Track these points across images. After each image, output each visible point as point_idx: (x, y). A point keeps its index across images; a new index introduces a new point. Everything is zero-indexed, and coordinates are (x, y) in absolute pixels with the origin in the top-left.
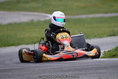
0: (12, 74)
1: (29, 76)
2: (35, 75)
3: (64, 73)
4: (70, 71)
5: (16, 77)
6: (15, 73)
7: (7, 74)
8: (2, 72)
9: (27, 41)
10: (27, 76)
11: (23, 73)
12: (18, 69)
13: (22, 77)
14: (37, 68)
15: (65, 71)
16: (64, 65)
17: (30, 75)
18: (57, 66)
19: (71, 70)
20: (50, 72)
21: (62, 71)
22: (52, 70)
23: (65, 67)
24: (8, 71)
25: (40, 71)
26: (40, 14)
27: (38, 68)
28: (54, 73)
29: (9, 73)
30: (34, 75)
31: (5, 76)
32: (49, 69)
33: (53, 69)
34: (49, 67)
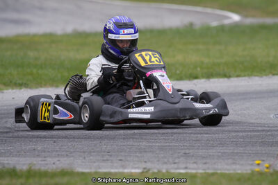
1: (187, 152)
2: (202, 149)
3: (270, 148)
5: (157, 152)
6: (154, 144)
7: (136, 144)
9: (178, 72)
10: (183, 151)
11: (171, 144)
13: (170, 152)
14: (205, 135)
15: (272, 144)
16: (269, 131)
17: (189, 149)
18: (253, 131)
20: (237, 144)
21: (263, 144)
22: (242, 140)
23: (272, 135)
24: (136, 138)
25: (212, 142)
26: (209, 10)
27: (207, 133)
28: (245, 146)
29: (140, 142)
30: (198, 149)
31: (130, 148)
32: (233, 137)
33: (243, 137)
34: (234, 134)
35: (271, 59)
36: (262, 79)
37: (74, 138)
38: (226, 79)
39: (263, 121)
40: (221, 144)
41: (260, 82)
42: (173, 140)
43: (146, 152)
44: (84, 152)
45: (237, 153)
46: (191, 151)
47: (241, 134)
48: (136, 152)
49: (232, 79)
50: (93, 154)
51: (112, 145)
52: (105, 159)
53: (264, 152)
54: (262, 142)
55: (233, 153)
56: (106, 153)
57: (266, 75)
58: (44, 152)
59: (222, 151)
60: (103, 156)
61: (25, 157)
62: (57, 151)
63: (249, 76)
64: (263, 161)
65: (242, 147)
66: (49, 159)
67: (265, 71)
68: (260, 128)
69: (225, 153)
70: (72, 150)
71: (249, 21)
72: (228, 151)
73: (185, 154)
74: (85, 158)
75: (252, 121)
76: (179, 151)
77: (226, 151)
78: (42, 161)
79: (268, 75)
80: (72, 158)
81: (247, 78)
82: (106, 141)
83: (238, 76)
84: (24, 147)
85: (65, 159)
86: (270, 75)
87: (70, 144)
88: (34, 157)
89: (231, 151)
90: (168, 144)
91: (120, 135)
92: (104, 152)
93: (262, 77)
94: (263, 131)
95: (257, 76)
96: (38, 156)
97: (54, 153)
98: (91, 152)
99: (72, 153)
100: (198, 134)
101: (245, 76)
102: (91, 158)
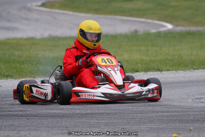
0: (96, 122)
1: (125, 127)
2: (135, 125)
3: (186, 124)
4: (196, 122)
5: (102, 127)
6: (101, 121)
7: (88, 121)
8: (79, 117)
10: (121, 127)
11: (114, 121)
12: (106, 113)
15: (188, 122)
16: (186, 111)
18: (175, 112)
19: (198, 121)
20: (161, 121)
21: (181, 121)
22: (166, 118)
23: (188, 115)
24: (88, 117)
25: (144, 120)
26: (150, 21)
27: (140, 113)
28: (168, 123)
29: (91, 119)
30: (132, 125)
31: (83, 124)
32: (160, 116)
33: (167, 116)
34: (160, 114)
35: (193, 58)
36: (185, 72)
37: (42, 116)
38: (159, 72)
39: (183, 104)
40: (150, 121)
41: (184, 75)
42: (115, 118)
43: (94, 127)
44: (49, 127)
45: (161, 128)
46: (127, 126)
47: (165, 114)
48: (87, 127)
49: (163, 72)
50: (55, 128)
51: (70, 122)
52: (64, 132)
53: (181, 127)
54: (180, 120)
55: (158, 128)
56: (65, 128)
57: (188, 70)
58: (20, 127)
59: (150, 127)
60: (62, 130)
61: (5, 131)
62: (29, 126)
63: (176, 70)
64: (180, 134)
65: (165, 124)
66: (22, 132)
67: (188, 66)
68: (180, 110)
69: (152, 128)
70: (40, 126)
71: (179, 29)
72: (155, 127)
73: (123, 128)
74: (48, 132)
75: (175, 104)
76: (119, 126)
77: (153, 127)
78: (16, 134)
79: (190, 69)
80: (39, 132)
81: (174, 72)
82: (66, 119)
83: (168, 70)
84: (4, 123)
85: (34, 132)
86: (192, 70)
87: (39, 121)
88: (11, 131)
89: (157, 127)
90: (111, 121)
91: (77, 114)
92: (63, 127)
93: (185, 71)
94: (182, 112)
95: (182, 70)
96: (14, 130)
97: (27, 127)
98: (53, 127)
99: (39, 128)
100: (134, 113)
101: (173, 70)
102: (54, 131)
